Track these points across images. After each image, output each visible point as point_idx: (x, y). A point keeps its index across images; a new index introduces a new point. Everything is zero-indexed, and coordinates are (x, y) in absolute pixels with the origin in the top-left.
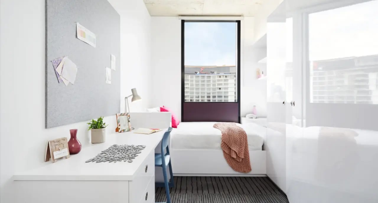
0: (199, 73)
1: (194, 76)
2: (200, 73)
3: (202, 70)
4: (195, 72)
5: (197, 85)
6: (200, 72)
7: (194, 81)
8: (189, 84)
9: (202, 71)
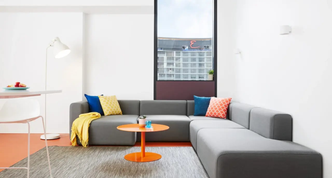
0: (187, 48)
1: (181, 52)
2: (190, 49)
3: (192, 43)
4: (183, 47)
5: (185, 65)
6: (189, 47)
7: (181, 59)
8: (175, 64)
9: (192, 46)
